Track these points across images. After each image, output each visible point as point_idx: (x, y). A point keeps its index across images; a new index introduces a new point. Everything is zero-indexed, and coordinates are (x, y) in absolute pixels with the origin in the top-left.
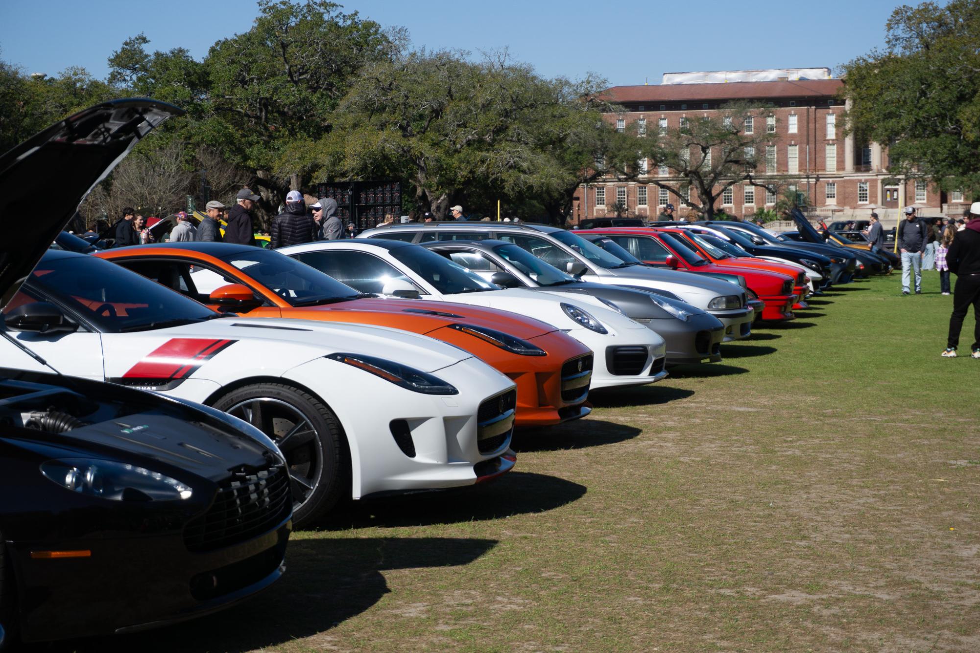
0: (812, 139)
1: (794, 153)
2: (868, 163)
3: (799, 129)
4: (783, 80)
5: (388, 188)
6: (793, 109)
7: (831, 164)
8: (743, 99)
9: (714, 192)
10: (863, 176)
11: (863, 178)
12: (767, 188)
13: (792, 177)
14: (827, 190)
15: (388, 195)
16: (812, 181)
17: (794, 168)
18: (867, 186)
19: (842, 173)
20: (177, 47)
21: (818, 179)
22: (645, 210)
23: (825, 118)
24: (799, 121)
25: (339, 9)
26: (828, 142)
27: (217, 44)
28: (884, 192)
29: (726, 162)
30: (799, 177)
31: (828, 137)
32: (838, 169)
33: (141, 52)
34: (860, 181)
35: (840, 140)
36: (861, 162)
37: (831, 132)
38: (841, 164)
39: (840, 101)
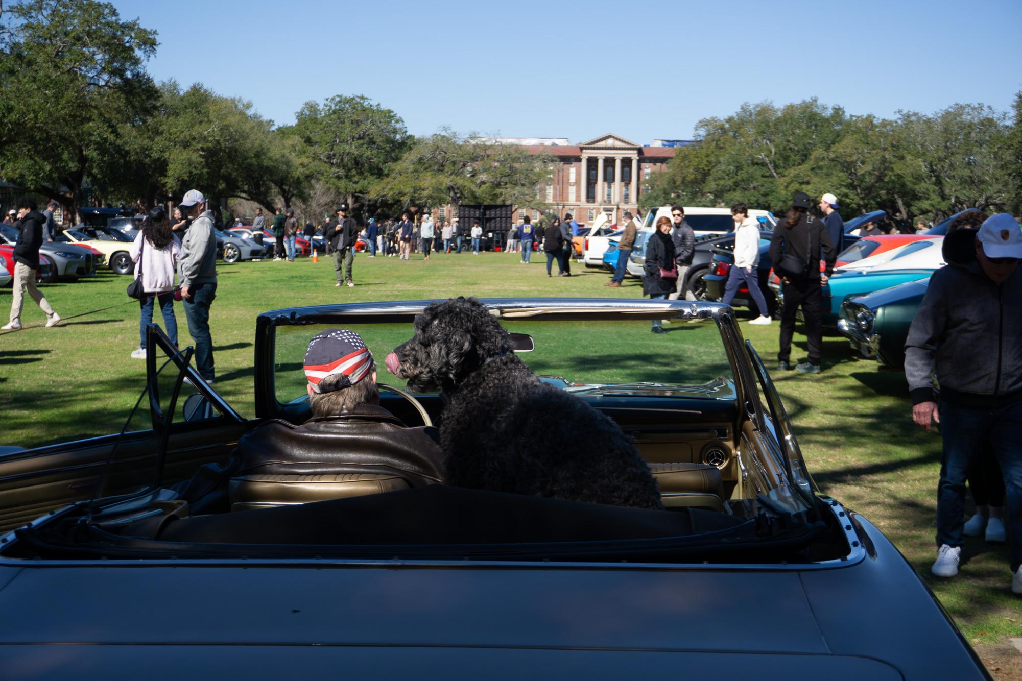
0: (561, 181)
1: (550, 189)
2: (594, 198)
4: (542, 145)
7: (572, 198)
10: (591, 206)
13: (548, 204)
16: (561, 207)
17: (550, 199)
18: (593, 211)
19: (578, 203)
21: (564, 206)
23: (569, 170)
24: (554, 170)
25: (369, 101)
26: (570, 184)
30: (552, 204)
31: (571, 181)
32: (576, 201)
34: (590, 209)
35: (578, 183)
36: (591, 197)
37: (572, 178)
38: (578, 198)
39: (578, 159)
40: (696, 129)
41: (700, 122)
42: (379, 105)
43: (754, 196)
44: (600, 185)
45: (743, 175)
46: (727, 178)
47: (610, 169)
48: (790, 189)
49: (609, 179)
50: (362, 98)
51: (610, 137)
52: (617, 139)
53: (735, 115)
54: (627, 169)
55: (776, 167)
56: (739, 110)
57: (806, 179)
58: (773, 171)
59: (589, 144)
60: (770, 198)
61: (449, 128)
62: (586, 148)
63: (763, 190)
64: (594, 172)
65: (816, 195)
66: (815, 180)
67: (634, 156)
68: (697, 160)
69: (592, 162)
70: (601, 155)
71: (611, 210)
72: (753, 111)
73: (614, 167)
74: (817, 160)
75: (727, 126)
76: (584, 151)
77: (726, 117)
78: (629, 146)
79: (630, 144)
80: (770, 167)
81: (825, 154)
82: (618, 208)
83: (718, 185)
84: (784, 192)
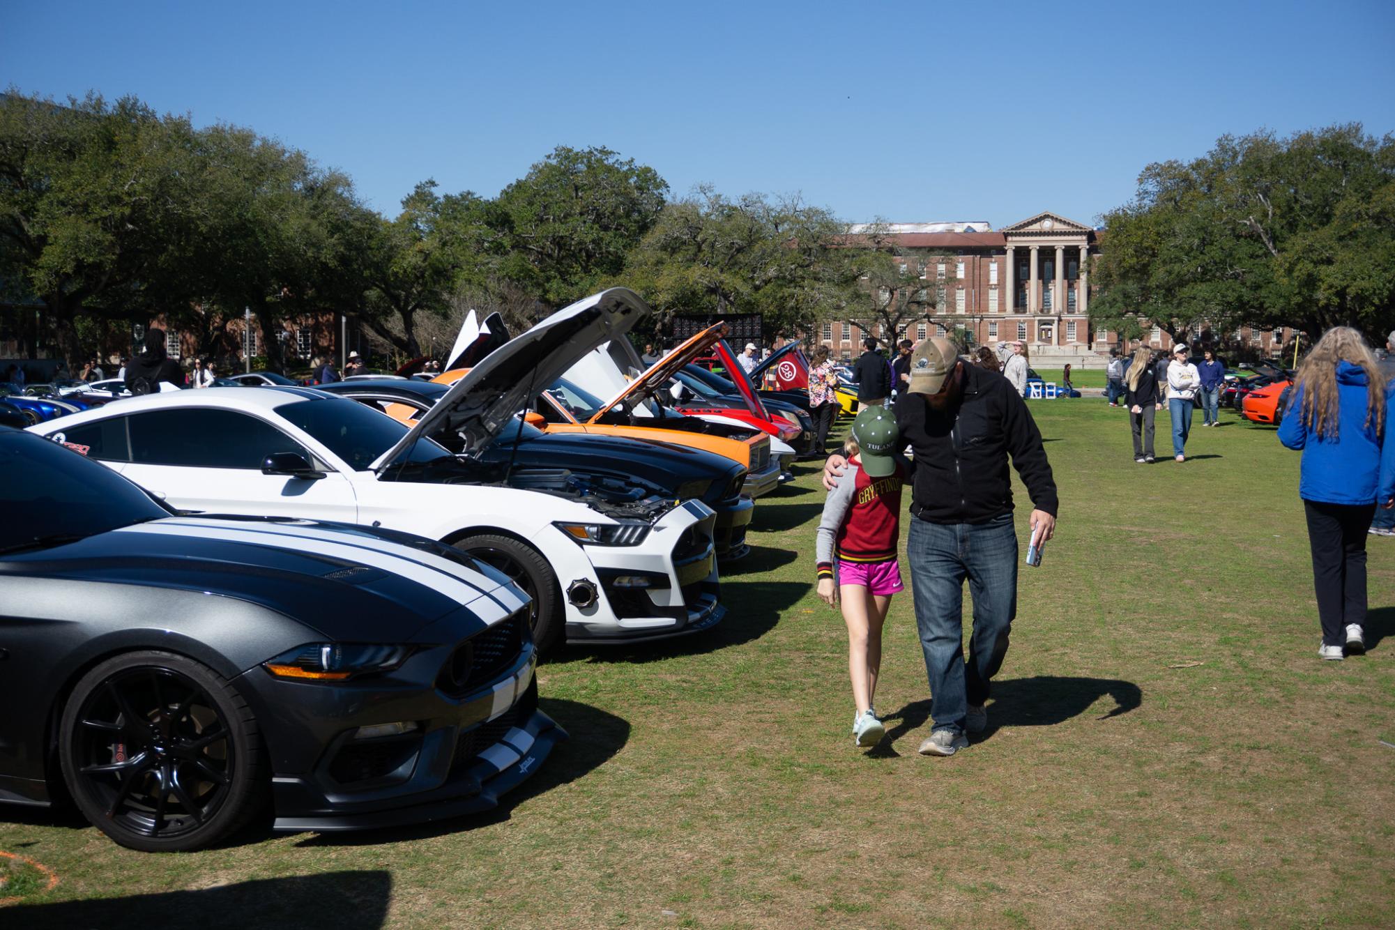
0: (977, 283)
1: (961, 295)
2: (1024, 306)
3: (966, 275)
4: (950, 231)
5: (748, 320)
6: (960, 258)
7: (993, 306)
8: (925, 247)
9: (898, 330)
10: (1021, 317)
11: (1022, 319)
12: (942, 326)
13: (962, 316)
14: (990, 329)
15: (748, 328)
16: (977, 320)
17: (961, 309)
18: (1025, 326)
19: (1003, 314)
20: (466, 190)
21: (982, 319)
22: (848, 344)
23: (988, 266)
24: (966, 268)
25: (617, 157)
26: (990, 287)
27: (509, 187)
28: (1040, 331)
29: (909, 303)
30: (965, 317)
31: (991, 283)
32: (1000, 311)
33: (431, 194)
34: (1019, 321)
35: (1001, 285)
36: (1020, 303)
37: (994, 278)
38: (1002, 306)
39: (1002, 251)
40: (1141, 181)
41: (1148, 169)
42: (632, 160)
43: (1234, 290)
44: (1033, 284)
45: (1214, 253)
46: (1185, 258)
47: (1048, 264)
48: (1295, 274)
49: (1046, 276)
50: (603, 151)
51: (1046, 217)
52: (1056, 219)
53: (1208, 157)
54: (1073, 264)
55: (1274, 239)
56: (1213, 147)
57: (1326, 255)
58: (1270, 246)
59: (1017, 228)
60: (1263, 292)
61: (710, 189)
62: (1012, 235)
63: (1250, 279)
64: (1025, 268)
65: (1345, 283)
66: (1342, 255)
67: (1082, 243)
68: (1140, 233)
69: (1022, 255)
70: (1034, 244)
71: (1050, 323)
72: (1238, 148)
73: (1053, 261)
74: (1347, 217)
75: (1194, 176)
76: (1010, 238)
77: (1193, 161)
78: (1072, 230)
79: (1077, 227)
80: (1265, 239)
81: (1362, 207)
82: (1060, 320)
83: (1170, 273)
84: (1286, 280)
